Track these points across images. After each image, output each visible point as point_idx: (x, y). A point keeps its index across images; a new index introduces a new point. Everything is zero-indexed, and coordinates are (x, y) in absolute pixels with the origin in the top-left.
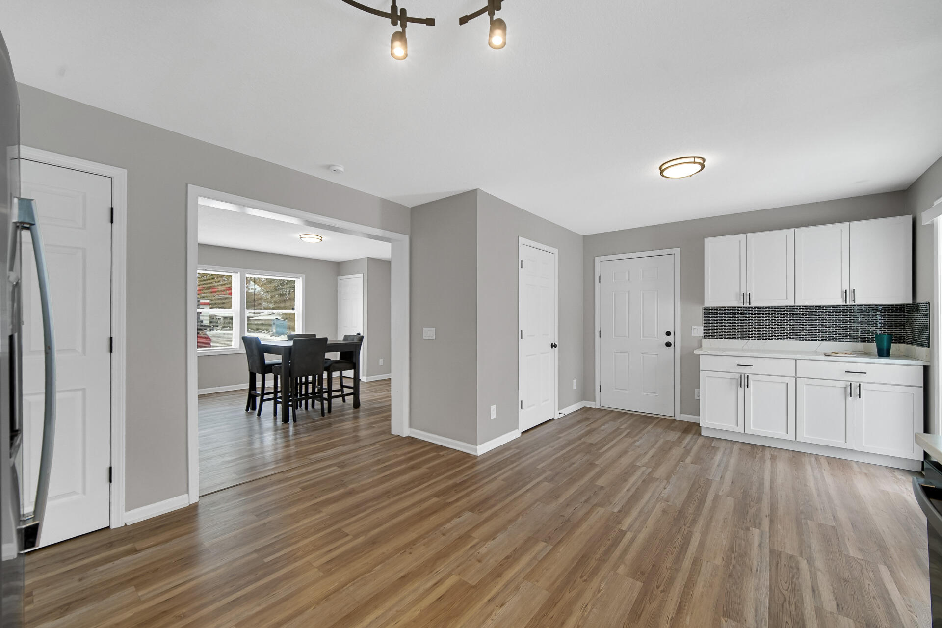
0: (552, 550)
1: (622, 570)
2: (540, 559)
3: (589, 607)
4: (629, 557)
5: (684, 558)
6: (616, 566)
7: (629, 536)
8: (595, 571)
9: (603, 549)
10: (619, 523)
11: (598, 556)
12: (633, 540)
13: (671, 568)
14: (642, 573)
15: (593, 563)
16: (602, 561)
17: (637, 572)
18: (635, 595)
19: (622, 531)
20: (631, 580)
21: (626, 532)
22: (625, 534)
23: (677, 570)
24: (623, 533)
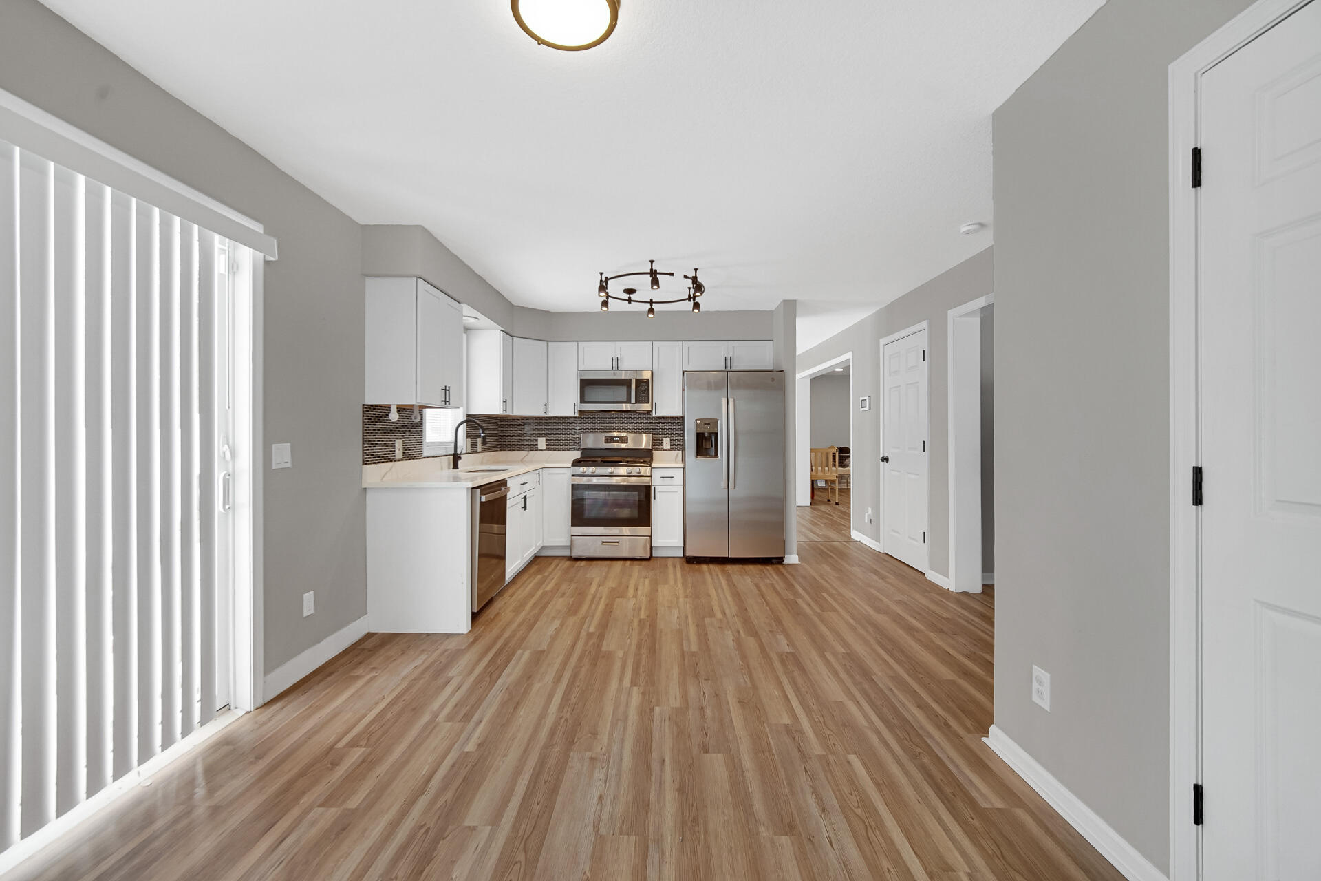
0: (683, 649)
1: (620, 654)
2: (684, 642)
3: (630, 630)
4: (618, 664)
5: (569, 679)
6: (626, 654)
7: (627, 682)
8: (639, 647)
9: (644, 662)
10: (643, 694)
11: (644, 656)
12: (621, 680)
13: (581, 667)
14: (604, 657)
15: (644, 650)
16: (638, 657)
17: (609, 656)
18: (605, 643)
19: (635, 685)
20: (610, 650)
21: (631, 686)
22: (631, 683)
23: (576, 667)
24: (634, 683)
